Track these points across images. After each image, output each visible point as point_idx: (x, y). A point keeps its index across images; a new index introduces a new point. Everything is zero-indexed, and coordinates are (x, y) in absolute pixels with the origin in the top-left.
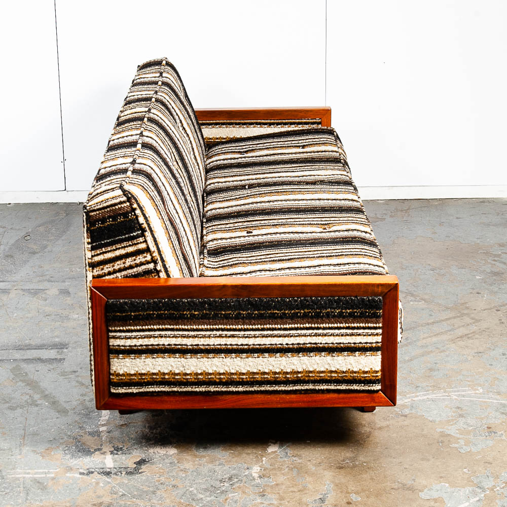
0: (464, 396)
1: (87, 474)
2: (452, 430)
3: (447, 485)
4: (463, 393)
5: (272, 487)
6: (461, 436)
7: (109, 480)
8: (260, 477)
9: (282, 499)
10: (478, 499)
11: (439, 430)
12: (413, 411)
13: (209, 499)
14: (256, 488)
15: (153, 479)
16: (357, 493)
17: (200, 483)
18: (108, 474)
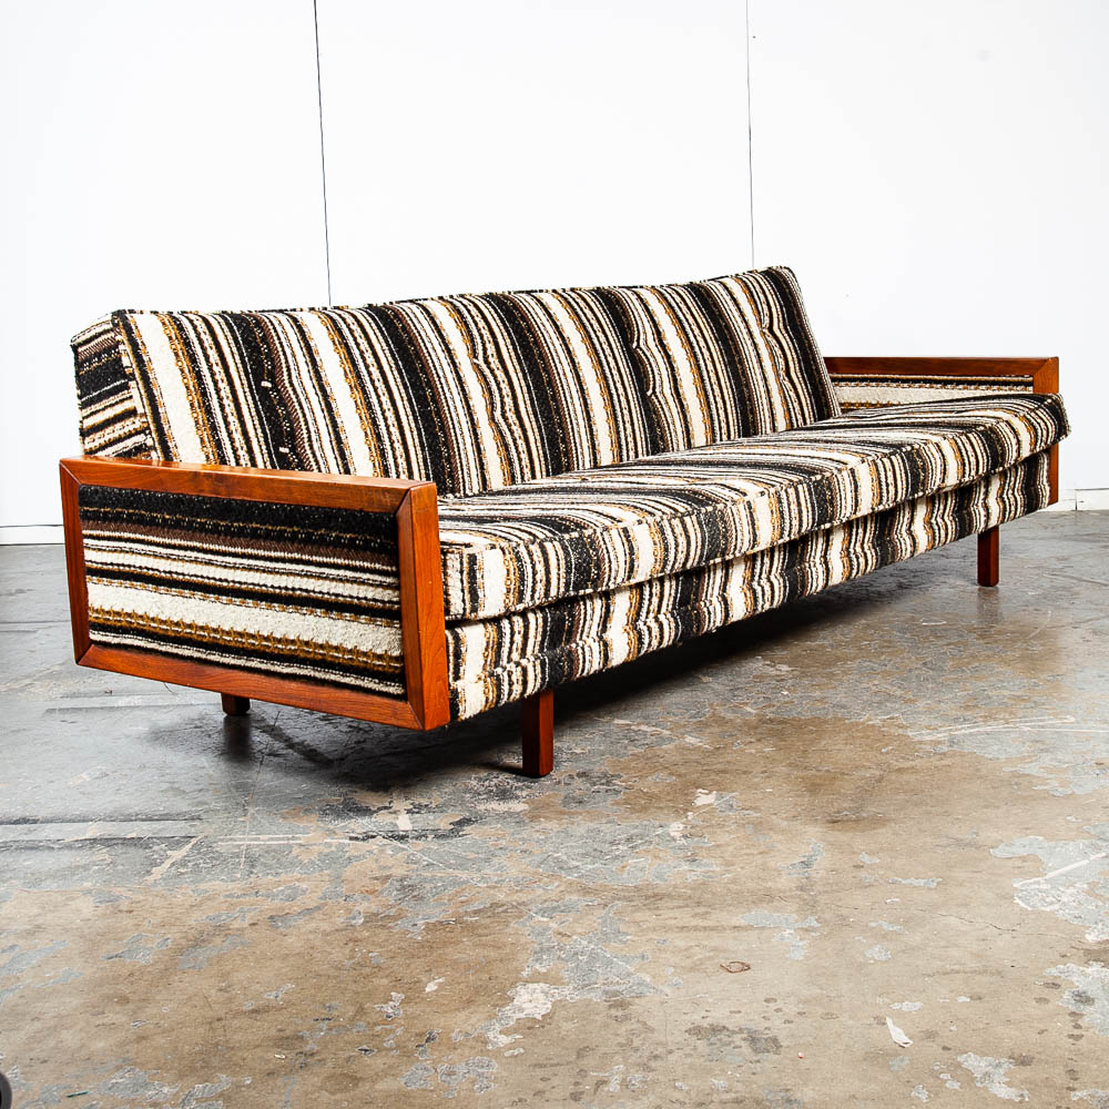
0: (1043, 727)
1: (363, 840)
2: (1032, 769)
3: (1041, 838)
4: (1041, 724)
5: (708, 849)
6: (1050, 776)
7: (405, 847)
8: (685, 837)
9: (729, 864)
10: (1104, 854)
11: (1007, 769)
12: (955, 748)
13: (590, 867)
14: (679, 851)
15: (485, 842)
16: (870, 853)
17: (572, 846)
18: (402, 838)
